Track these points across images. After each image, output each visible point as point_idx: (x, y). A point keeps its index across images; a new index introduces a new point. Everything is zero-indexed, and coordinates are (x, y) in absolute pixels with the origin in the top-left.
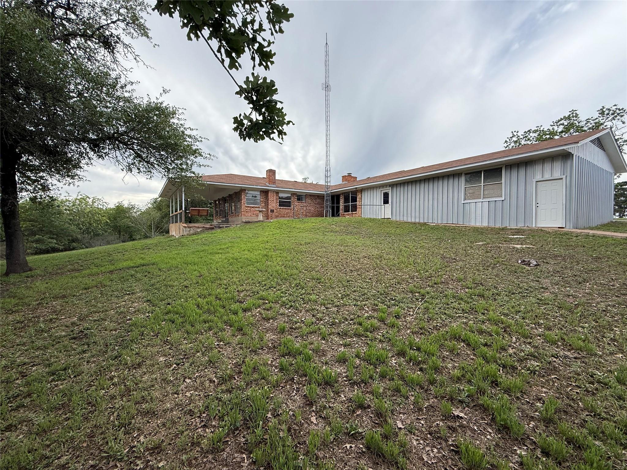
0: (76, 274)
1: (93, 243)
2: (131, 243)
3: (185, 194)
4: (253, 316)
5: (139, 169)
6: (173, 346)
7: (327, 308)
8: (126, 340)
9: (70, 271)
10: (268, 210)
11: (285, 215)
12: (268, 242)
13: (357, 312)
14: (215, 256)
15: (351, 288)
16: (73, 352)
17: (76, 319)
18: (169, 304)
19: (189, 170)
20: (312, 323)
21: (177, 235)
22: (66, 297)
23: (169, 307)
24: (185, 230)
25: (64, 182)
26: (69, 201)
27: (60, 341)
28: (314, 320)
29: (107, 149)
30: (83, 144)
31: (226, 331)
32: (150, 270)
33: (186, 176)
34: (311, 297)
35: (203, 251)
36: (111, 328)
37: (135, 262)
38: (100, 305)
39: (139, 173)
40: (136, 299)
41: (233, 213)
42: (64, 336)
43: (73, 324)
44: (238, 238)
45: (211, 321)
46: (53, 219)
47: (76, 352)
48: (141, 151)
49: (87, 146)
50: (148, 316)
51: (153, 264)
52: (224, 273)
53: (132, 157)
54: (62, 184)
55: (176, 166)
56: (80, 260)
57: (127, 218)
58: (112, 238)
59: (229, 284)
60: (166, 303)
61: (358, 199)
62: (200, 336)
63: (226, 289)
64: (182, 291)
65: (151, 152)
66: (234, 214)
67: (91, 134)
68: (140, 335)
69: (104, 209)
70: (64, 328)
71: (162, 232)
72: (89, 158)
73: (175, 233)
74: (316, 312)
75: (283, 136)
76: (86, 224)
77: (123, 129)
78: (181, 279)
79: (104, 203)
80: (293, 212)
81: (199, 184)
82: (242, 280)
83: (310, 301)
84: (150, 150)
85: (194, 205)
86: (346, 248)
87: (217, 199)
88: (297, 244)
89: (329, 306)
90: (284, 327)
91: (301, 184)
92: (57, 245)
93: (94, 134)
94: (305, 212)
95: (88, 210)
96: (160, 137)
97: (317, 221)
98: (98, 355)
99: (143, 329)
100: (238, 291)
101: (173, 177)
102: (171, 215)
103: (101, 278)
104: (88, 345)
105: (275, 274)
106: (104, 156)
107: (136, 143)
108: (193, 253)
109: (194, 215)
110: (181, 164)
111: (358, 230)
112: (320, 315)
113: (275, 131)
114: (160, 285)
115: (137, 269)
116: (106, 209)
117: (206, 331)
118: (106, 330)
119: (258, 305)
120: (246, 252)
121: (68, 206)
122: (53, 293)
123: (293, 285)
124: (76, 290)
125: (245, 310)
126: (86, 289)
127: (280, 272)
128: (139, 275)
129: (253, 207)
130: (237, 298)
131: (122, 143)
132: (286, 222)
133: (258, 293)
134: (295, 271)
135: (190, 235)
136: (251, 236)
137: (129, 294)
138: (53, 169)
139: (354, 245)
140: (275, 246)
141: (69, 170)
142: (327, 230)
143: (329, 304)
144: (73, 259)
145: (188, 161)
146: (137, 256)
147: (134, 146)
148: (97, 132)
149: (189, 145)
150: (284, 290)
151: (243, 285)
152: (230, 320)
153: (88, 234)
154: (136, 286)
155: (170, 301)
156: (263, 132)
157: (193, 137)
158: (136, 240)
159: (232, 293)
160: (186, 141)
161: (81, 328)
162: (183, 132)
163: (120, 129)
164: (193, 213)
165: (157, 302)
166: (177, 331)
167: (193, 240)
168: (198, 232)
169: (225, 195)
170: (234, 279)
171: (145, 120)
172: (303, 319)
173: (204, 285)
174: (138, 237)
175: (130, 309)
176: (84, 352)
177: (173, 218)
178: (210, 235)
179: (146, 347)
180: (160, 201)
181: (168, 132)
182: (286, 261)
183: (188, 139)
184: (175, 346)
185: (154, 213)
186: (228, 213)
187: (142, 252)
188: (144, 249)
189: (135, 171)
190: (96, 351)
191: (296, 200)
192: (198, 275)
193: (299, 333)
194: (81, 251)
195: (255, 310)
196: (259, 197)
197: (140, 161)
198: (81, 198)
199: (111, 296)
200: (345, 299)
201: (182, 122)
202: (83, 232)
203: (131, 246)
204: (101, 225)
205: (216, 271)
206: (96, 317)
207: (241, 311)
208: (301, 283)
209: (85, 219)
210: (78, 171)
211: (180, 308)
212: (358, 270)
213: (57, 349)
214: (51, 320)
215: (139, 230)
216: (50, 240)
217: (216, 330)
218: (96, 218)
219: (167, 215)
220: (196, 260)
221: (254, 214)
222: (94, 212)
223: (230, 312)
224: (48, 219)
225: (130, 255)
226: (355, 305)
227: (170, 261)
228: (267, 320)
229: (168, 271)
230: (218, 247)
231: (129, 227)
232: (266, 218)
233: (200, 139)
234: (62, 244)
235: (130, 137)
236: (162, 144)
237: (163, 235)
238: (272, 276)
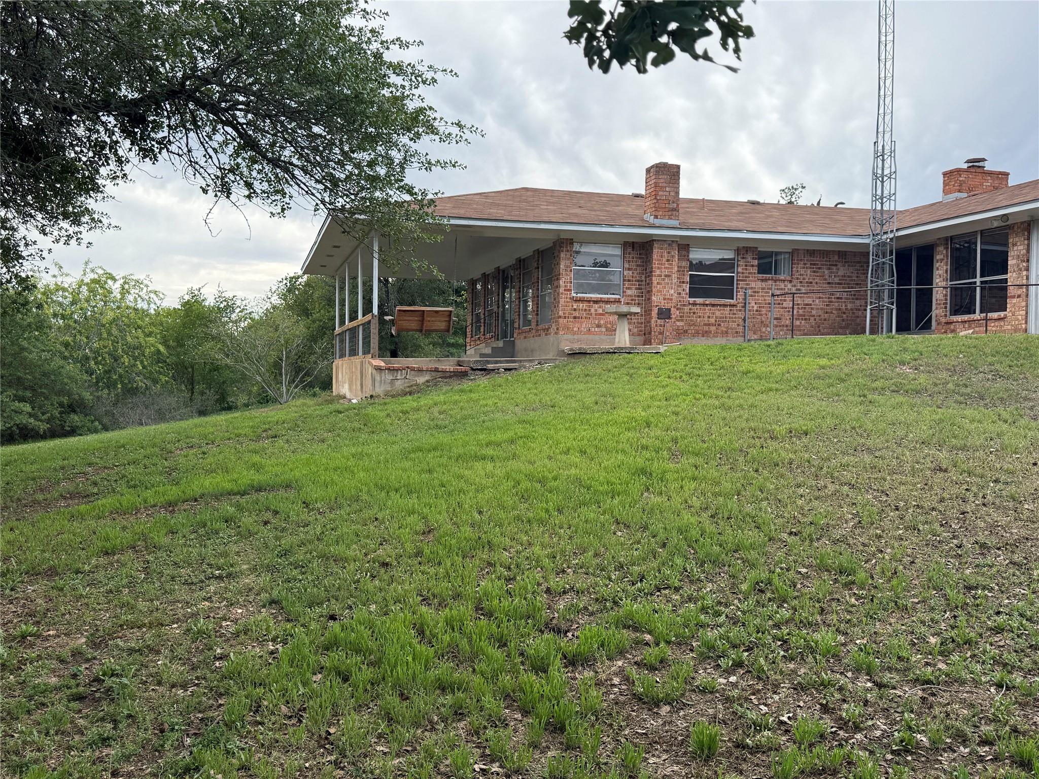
0: (83, 508)
1: (123, 415)
2: (221, 418)
3: (382, 262)
4: (599, 684)
5: (249, 185)
6: (345, 756)
7: (880, 686)
8: (212, 719)
9: (65, 498)
10: (647, 312)
11: (713, 328)
12: (648, 425)
13: (1009, 713)
14: (471, 468)
15: (984, 617)
16: (77, 738)
17: (84, 640)
18: (333, 618)
19: (397, 181)
20: (822, 736)
21: (356, 396)
22: (57, 574)
23: (335, 626)
24: (378, 378)
25: (56, 233)
26: (64, 290)
27: (45, 700)
28: (828, 724)
29: (166, 129)
30: (104, 119)
31: (511, 729)
32: (281, 507)
33: (386, 202)
34: (817, 636)
35: (435, 449)
36: (174, 679)
37: (235, 476)
38: (142, 605)
39: (249, 197)
40: (240, 593)
41: (528, 323)
42: (56, 689)
43: (77, 654)
44: (544, 406)
45: (460, 686)
46: (25, 344)
47: (84, 739)
48: (257, 129)
49: (114, 122)
50: (272, 653)
51: (288, 486)
52: (501, 526)
53: (230, 149)
54: (49, 239)
55: (357, 172)
56: (90, 465)
57: (213, 338)
58: (172, 400)
59: (518, 566)
60: (325, 612)
61: (1011, 262)
62: (426, 733)
63: (509, 580)
64: (373, 577)
65: (286, 129)
66: (533, 324)
67: (123, 87)
68: (250, 710)
69: (152, 312)
70: (54, 664)
71: (311, 385)
72: (120, 161)
73: (350, 389)
74: (838, 696)
75: (742, 41)
76: (104, 359)
77: (209, 62)
78: (368, 537)
79: (152, 295)
80: (741, 315)
81: (426, 228)
82: (563, 552)
83: (813, 651)
84: (282, 123)
85: (405, 297)
86: (962, 455)
87: (477, 275)
88: (759, 434)
89: (887, 677)
90: (712, 739)
91: (776, 213)
92: (32, 420)
93: (131, 86)
94: (788, 316)
95: (110, 315)
96: (312, 79)
97: (839, 348)
98: (140, 758)
99: (260, 691)
100: (548, 591)
101: (348, 206)
102: (338, 330)
103: (143, 523)
104: (115, 722)
105: (675, 538)
106: (157, 151)
107: (242, 103)
108: (405, 454)
109: (408, 330)
110: (371, 164)
111: (1012, 385)
112: (850, 710)
113: (711, 25)
114: (308, 556)
115: (243, 501)
116: (158, 314)
117: (444, 720)
118: (159, 683)
119: (617, 647)
120: (575, 458)
121: (61, 304)
122: (26, 559)
123: (744, 587)
124: (83, 553)
125: (572, 661)
126: (107, 553)
127: (694, 533)
128: (247, 520)
129: (596, 302)
130: (545, 614)
131: (203, 106)
132: (714, 353)
133: (615, 603)
134: (750, 535)
135: (393, 396)
136: (589, 401)
137: (220, 578)
138: (29, 197)
139: (995, 445)
140: (675, 441)
141: (68, 199)
142: (879, 384)
143: (890, 669)
144: (72, 462)
145: (394, 153)
146: (240, 458)
147: (238, 113)
148: (140, 78)
149: (396, 98)
150: (709, 602)
151: (564, 571)
152: (522, 690)
153: (108, 387)
154: (238, 554)
155: (336, 607)
156: (672, 34)
157: (410, 70)
158: (236, 408)
159: (529, 596)
160: (389, 86)
161: (97, 669)
162: (378, 56)
163: (201, 64)
164: (405, 324)
165: (298, 608)
166: (358, 708)
167: (402, 412)
168: (417, 385)
169: (505, 260)
170: (537, 549)
171: (267, 30)
172: (785, 719)
173: (440, 563)
174: (243, 399)
175: (224, 624)
176: (105, 741)
177: (342, 341)
178: (457, 397)
179: (268, 748)
180: (308, 284)
181: (334, 60)
182: (716, 495)
183: (393, 79)
184: (351, 759)
185: (287, 323)
186: (513, 322)
187: (253, 446)
188: (259, 438)
189: (238, 191)
190: (134, 742)
191: (755, 270)
192: (420, 527)
193: (769, 767)
194: (91, 438)
195: (607, 663)
196: (616, 267)
197: (253, 161)
198: (94, 281)
199: (173, 578)
200: (955, 657)
201: (374, 24)
202: (97, 382)
203: (224, 428)
204: (142, 362)
205: (477, 516)
206: (134, 638)
207: (558, 663)
208: (776, 580)
209: (102, 343)
210: (90, 201)
211: (367, 633)
212: (1011, 546)
213: (39, 724)
214: (23, 637)
215: (244, 377)
216: (17, 404)
217: (476, 719)
218: (129, 339)
219: (326, 329)
220: (415, 477)
221: (599, 326)
222: (126, 320)
223: (523, 663)
224: (13, 344)
225: (221, 457)
226: (999, 686)
227: (335, 477)
228: (652, 703)
229: (332, 509)
230: (481, 437)
231: (216, 369)
232: (642, 338)
233: (429, 75)
234: (46, 417)
235: (226, 86)
236: (318, 101)
237: (314, 395)
238: (664, 545)
